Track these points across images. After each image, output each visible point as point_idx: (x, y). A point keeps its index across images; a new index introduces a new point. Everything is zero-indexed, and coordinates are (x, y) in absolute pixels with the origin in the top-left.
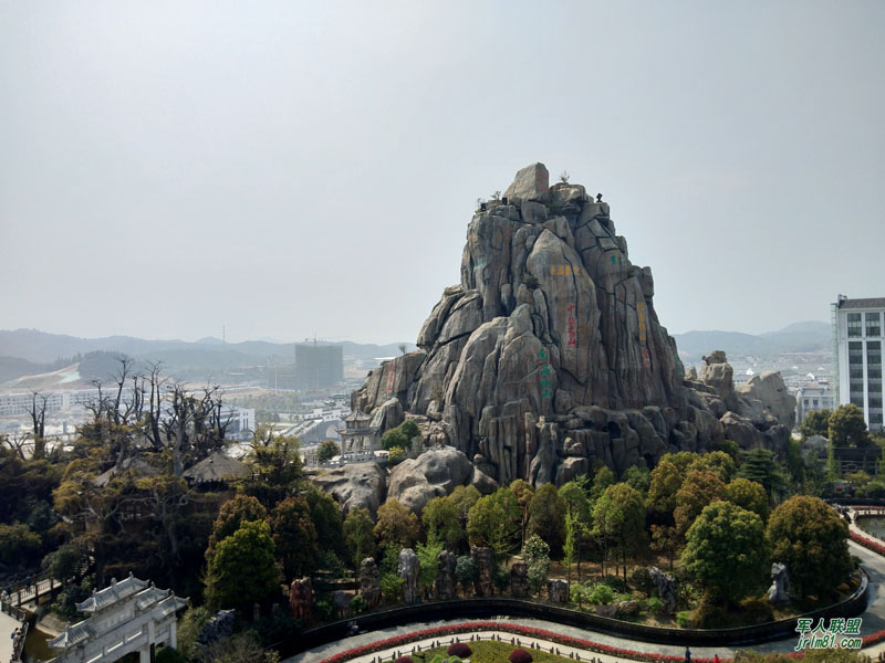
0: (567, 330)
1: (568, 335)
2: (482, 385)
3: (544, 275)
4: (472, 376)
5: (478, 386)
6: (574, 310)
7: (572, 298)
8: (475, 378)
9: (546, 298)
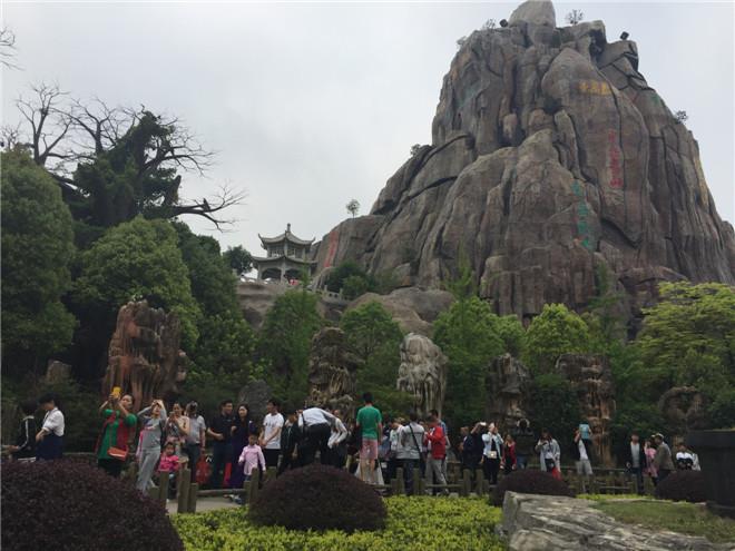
0: (608, 165)
1: (610, 172)
2: (483, 227)
3: (571, 93)
4: (467, 216)
5: (478, 229)
6: (617, 139)
7: (615, 122)
8: (472, 217)
9: (574, 124)
